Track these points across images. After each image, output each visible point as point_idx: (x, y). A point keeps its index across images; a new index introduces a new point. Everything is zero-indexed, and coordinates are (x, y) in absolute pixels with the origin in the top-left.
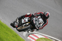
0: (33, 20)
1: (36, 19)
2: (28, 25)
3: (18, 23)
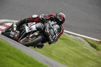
1: (50, 25)
2: (37, 36)
3: (18, 32)
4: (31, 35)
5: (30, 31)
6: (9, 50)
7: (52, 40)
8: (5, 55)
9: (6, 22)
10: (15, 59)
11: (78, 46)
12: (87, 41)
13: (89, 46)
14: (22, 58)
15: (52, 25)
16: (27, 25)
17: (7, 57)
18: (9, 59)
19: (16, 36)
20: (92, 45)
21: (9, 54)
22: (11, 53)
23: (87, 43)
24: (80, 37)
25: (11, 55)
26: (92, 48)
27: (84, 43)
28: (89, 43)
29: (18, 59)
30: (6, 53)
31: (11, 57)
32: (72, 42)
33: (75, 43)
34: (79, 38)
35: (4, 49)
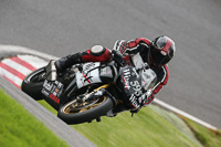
0: (119, 78)
1: (131, 71)
3: (60, 85)
4: (87, 96)
5: (87, 83)
6: (19, 117)
7: (137, 106)
8: (7, 127)
9: (22, 54)
10: (28, 141)
11: (168, 132)
12: (189, 126)
13: (191, 136)
14: (44, 141)
15: (138, 71)
16: (81, 69)
17: (12, 132)
18: (15, 138)
19: (55, 94)
20: (198, 136)
21: (16, 126)
22: (21, 125)
23: (188, 129)
24: (175, 113)
25: (20, 129)
26: (198, 143)
27: (180, 128)
28: (192, 130)
29: (34, 141)
30: (9, 125)
31: (19, 135)
32: (156, 122)
33: (161, 126)
34: (172, 115)
35: (9, 114)
